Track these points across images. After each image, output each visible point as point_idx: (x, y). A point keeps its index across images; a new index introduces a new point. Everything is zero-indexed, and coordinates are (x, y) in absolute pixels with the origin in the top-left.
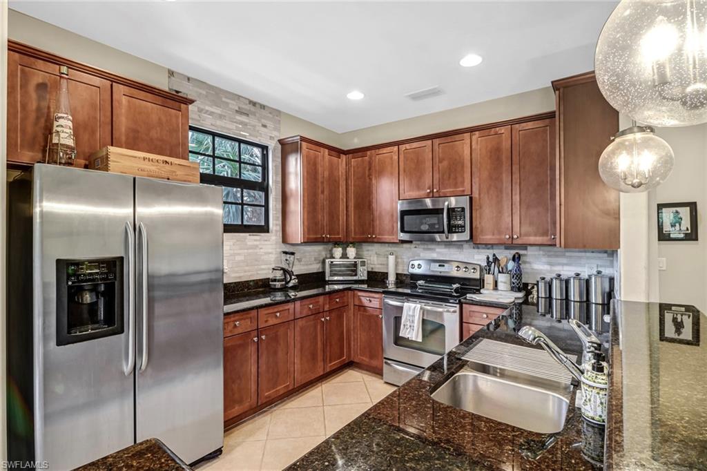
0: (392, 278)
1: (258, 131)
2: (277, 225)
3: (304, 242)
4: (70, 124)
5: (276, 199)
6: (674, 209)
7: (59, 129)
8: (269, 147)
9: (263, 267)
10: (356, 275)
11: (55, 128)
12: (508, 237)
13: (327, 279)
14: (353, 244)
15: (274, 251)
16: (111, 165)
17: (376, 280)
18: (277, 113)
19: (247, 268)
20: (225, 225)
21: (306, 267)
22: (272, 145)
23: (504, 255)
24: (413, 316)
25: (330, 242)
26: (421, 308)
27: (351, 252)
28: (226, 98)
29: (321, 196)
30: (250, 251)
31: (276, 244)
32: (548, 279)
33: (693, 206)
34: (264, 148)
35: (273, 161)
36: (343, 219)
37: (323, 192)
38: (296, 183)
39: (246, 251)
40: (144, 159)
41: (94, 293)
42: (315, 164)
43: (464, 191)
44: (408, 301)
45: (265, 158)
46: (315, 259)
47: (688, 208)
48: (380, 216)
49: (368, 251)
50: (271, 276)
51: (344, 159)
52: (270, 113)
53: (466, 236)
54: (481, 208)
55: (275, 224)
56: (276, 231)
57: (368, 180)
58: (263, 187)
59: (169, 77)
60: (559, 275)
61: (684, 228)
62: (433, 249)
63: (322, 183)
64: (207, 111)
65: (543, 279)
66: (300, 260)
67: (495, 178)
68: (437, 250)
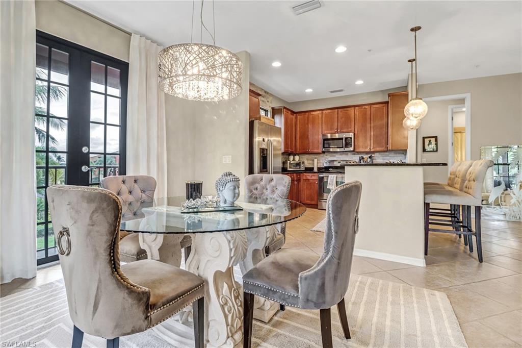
0: (316, 169)
1: (266, 104)
6: (429, 139)
8: (268, 111)
10: (300, 168)
12: (368, 148)
13: (288, 169)
14: (298, 154)
25: (289, 153)
26: (335, 176)
27: (297, 158)
28: (259, 90)
33: (436, 138)
37: (289, 131)
42: (287, 118)
43: (350, 131)
44: (330, 175)
47: (434, 139)
48: (312, 142)
51: (295, 116)
52: (269, 96)
54: (358, 137)
61: (432, 146)
67: (364, 126)
68: (337, 156)
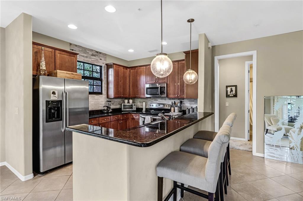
0: (144, 110)
1: (98, 61)
2: (105, 92)
3: (114, 98)
4: (45, 63)
5: (105, 83)
6: (231, 87)
7: (42, 65)
8: (103, 66)
9: (100, 106)
10: (132, 109)
11: (41, 65)
12: (177, 96)
13: (122, 110)
14: (132, 98)
15: (104, 101)
16: (58, 75)
17: (139, 110)
18: (105, 55)
19: (95, 106)
20: (89, 92)
21: (115, 106)
22: (103, 65)
23: (177, 101)
24: (148, 120)
25: (123, 98)
26: (151, 118)
27: (131, 101)
28: (88, 51)
29: (120, 83)
30: (96, 100)
31: (105, 98)
32: (189, 108)
33: (236, 86)
34: (101, 67)
35: (104, 71)
36: (128, 90)
37: (121, 81)
38: (111, 78)
39: (94, 100)
40: (67, 73)
41: (54, 110)
42: (118, 72)
43: (165, 82)
44: (147, 116)
45: (101, 70)
46: (118, 104)
47: (235, 87)
48: (140, 89)
49: (137, 101)
50: (103, 109)
51: (128, 70)
52: (103, 55)
53: (165, 95)
54: (170, 87)
55: (104, 92)
56: (105, 94)
57: (136, 77)
58: (100, 79)
59: (70, 45)
60: (192, 107)
61: (233, 93)
62: (157, 100)
63: (121, 78)
64: (82, 55)
65: (188, 108)
66: (113, 104)
68: (159, 100)
